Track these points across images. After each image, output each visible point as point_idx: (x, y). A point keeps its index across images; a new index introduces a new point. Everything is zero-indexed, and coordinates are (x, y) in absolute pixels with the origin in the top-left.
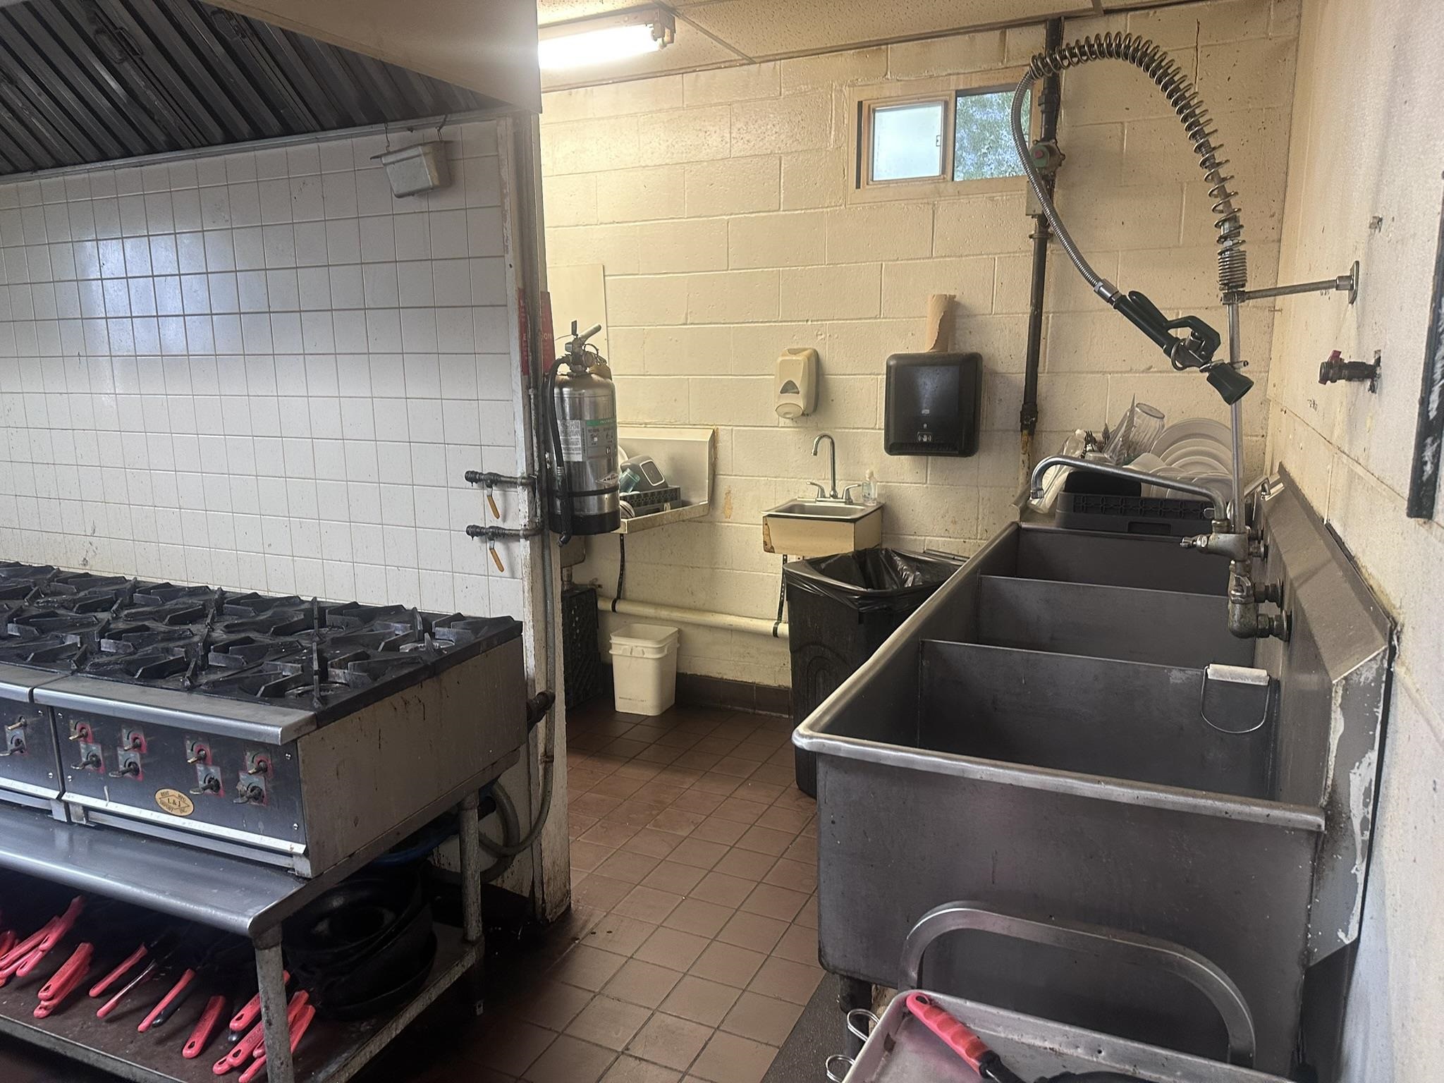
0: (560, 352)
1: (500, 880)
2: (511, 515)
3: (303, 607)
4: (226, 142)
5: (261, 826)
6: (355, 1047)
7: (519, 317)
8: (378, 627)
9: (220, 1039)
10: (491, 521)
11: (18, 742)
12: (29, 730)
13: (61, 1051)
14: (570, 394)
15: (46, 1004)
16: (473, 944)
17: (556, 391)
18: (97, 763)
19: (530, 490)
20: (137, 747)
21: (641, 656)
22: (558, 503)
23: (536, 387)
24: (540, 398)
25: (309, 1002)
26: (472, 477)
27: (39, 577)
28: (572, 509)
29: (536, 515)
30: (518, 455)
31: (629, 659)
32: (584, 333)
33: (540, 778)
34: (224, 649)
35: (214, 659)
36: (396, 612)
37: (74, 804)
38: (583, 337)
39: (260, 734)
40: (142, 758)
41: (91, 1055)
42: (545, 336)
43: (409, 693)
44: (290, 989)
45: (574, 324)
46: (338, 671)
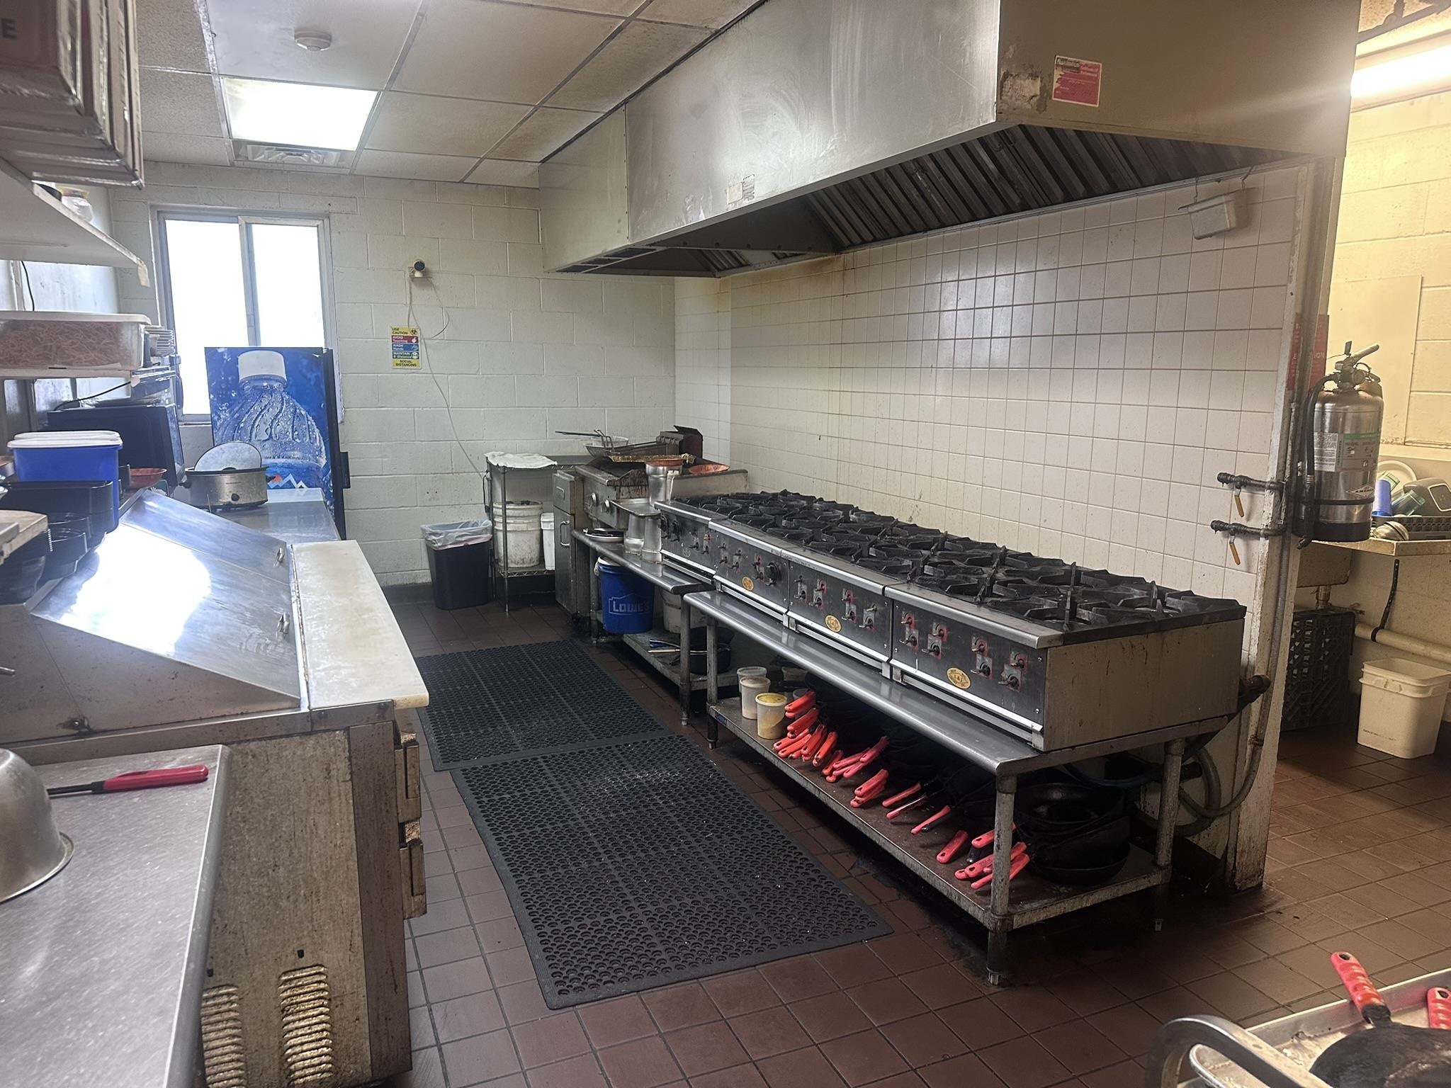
0: (1330, 370)
1: (1196, 838)
2: (1254, 516)
3: (1064, 568)
4: (1065, 202)
5: (1014, 706)
6: (1054, 899)
7: (1293, 338)
8: (1120, 590)
9: (962, 859)
10: (1235, 519)
11: (870, 621)
12: (877, 614)
13: (863, 831)
14: (1333, 408)
15: (858, 799)
16: (1161, 868)
17: (1317, 405)
18: (914, 643)
19: (1278, 494)
20: (941, 635)
21: (1398, 691)
22: (1304, 508)
23: (1299, 402)
24: (1302, 412)
25: (1026, 852)
26: (1224, 478)
27: (886, 523)
28: (1318, 515)
29: (1280, 518)
30: (1270, 463)
31: (1383, 692)
32: (1357, 353)
33: (1247, 757)
34: (1005, 584)
35: (996, 589)
36: (1139, 582)
37: (896, 667)
38: (1356, 356)
39: (1023, 638)
40: (943, 645)
41: (881, 838)
42: (1318, 355)
43: (1137, 639)
44: (1016, 838)
45: (1349, 345)
46: (1084, 611)
